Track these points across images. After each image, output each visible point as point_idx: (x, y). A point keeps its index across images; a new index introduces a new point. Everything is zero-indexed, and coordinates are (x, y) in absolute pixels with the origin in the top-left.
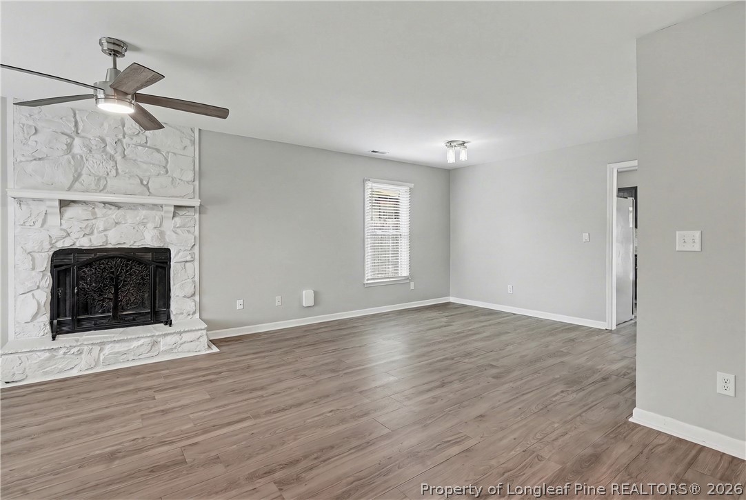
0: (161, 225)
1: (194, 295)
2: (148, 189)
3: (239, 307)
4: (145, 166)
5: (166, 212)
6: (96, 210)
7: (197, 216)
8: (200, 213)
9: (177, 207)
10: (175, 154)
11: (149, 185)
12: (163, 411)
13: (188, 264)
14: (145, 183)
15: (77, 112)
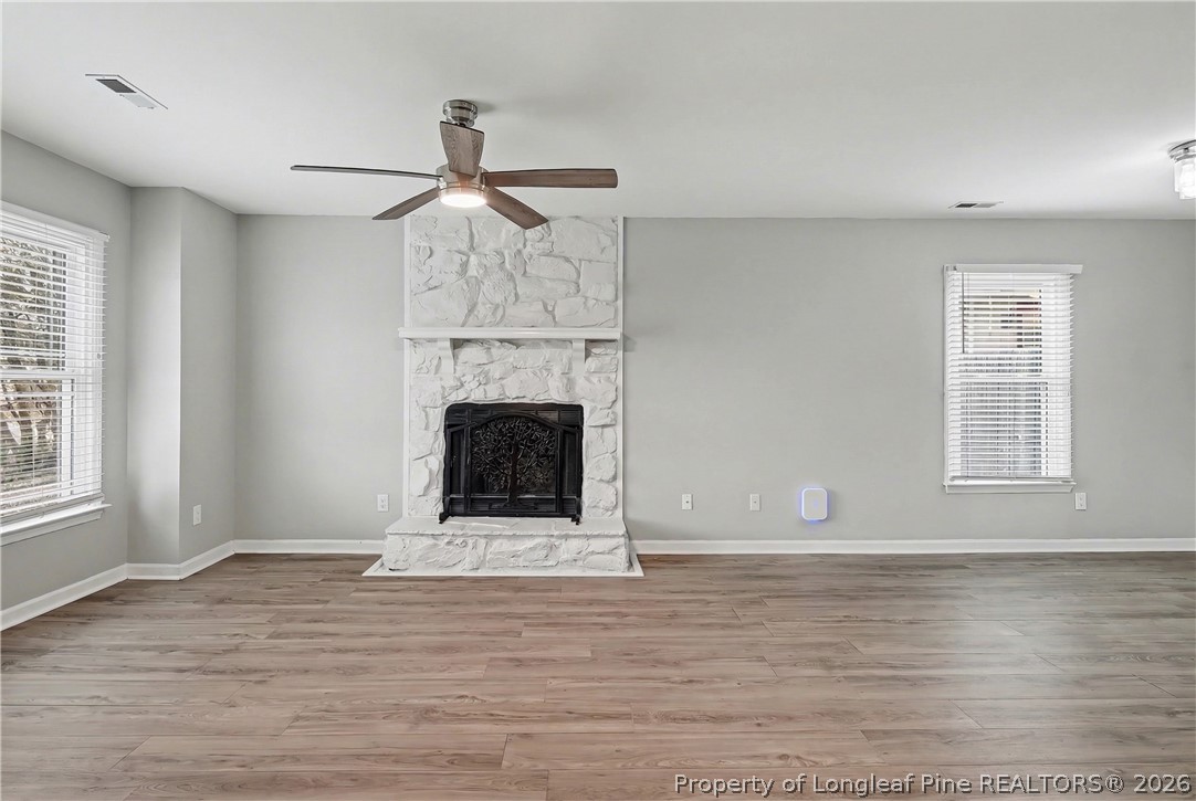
0: (570, 368)
1: (615, 478)
2: (554, 318)
3: (686, 506)
4: (548, 284)
5: (576, 350)
6: (493, 350)
7: (621, 353)
8: (625, 351)
9: (591, 342)
10: (590, 261)
11: (556, 313)
12: (518, 660)
13: (606, 430)
14: (550, 309)
15: (472, 220)
